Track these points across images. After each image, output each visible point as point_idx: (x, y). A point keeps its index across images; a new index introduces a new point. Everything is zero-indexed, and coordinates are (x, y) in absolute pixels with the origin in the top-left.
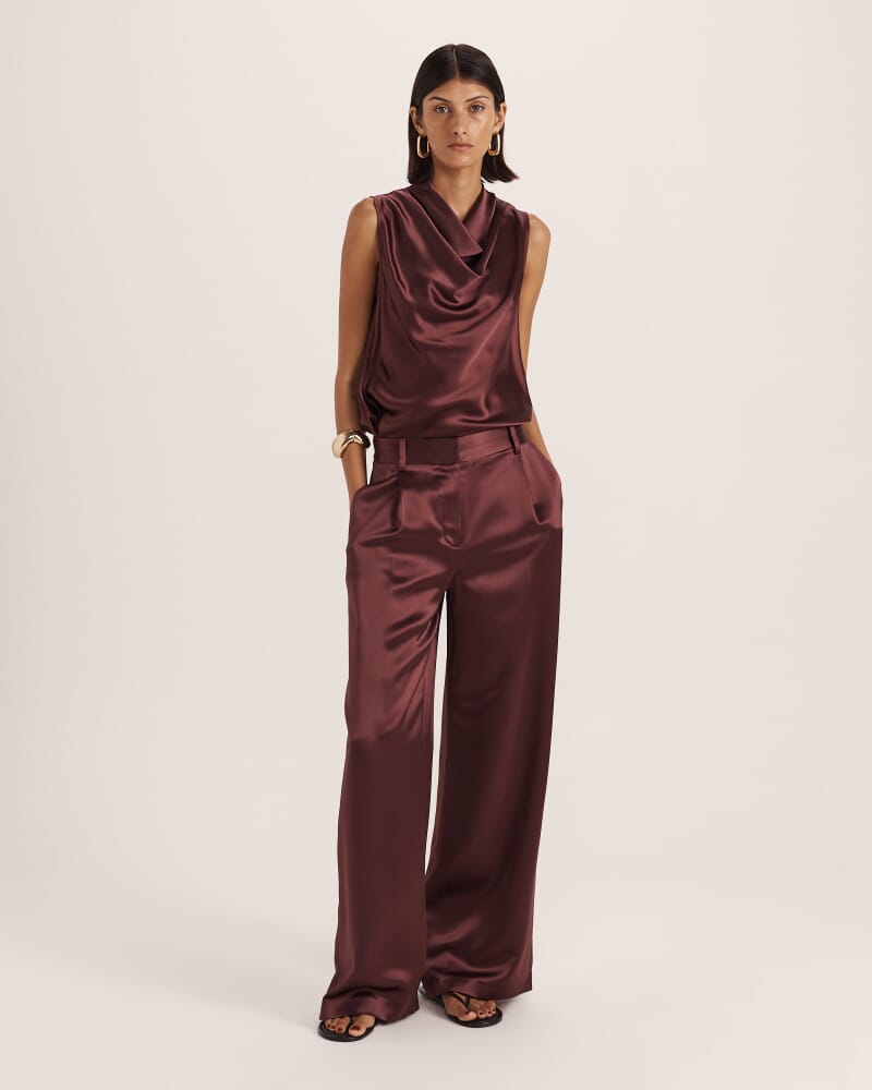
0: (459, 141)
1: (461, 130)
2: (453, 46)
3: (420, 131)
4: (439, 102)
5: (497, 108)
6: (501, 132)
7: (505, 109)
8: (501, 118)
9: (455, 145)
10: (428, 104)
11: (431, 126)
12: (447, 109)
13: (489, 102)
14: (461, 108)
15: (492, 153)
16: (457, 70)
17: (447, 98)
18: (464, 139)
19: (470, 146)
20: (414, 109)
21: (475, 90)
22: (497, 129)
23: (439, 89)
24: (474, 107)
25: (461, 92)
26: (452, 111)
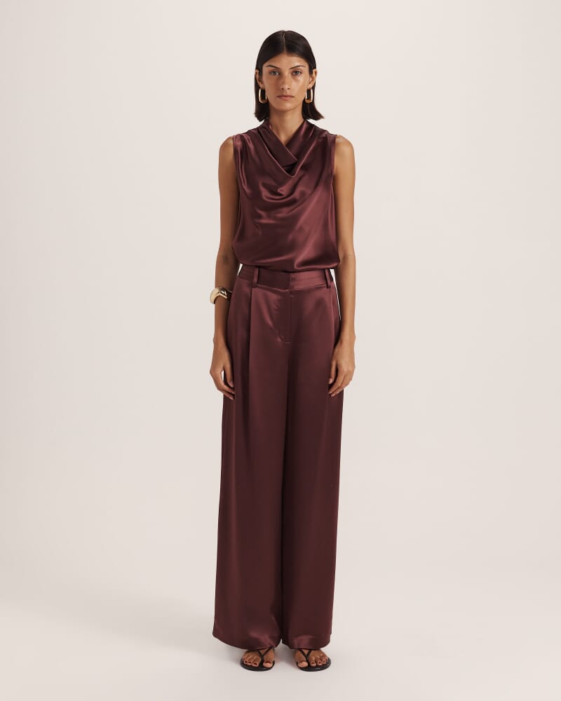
0: (285, 94)
1: (286, 87)
2: (284, 32)
3: (261, 86)
4: (272, 68)
5: (311, 72)
6: (313, 88)
7: (316, 73)
8: (313, 79)
9: (282, 96)
10: (266, 69)
11: (267, 83)
12: (277, 72)
13: (306, 69)
14: (287, 73)
15: (307, 101)
16: (285, 48)
17: (278, 66)
18: (288, 93)
19: (293, 97)
20: (258, 71)
21: (296, 61)
22: (311, 86)
23: (273, 59)
24: (295, 72)
25: (288, 62)
26: (281, 74)
